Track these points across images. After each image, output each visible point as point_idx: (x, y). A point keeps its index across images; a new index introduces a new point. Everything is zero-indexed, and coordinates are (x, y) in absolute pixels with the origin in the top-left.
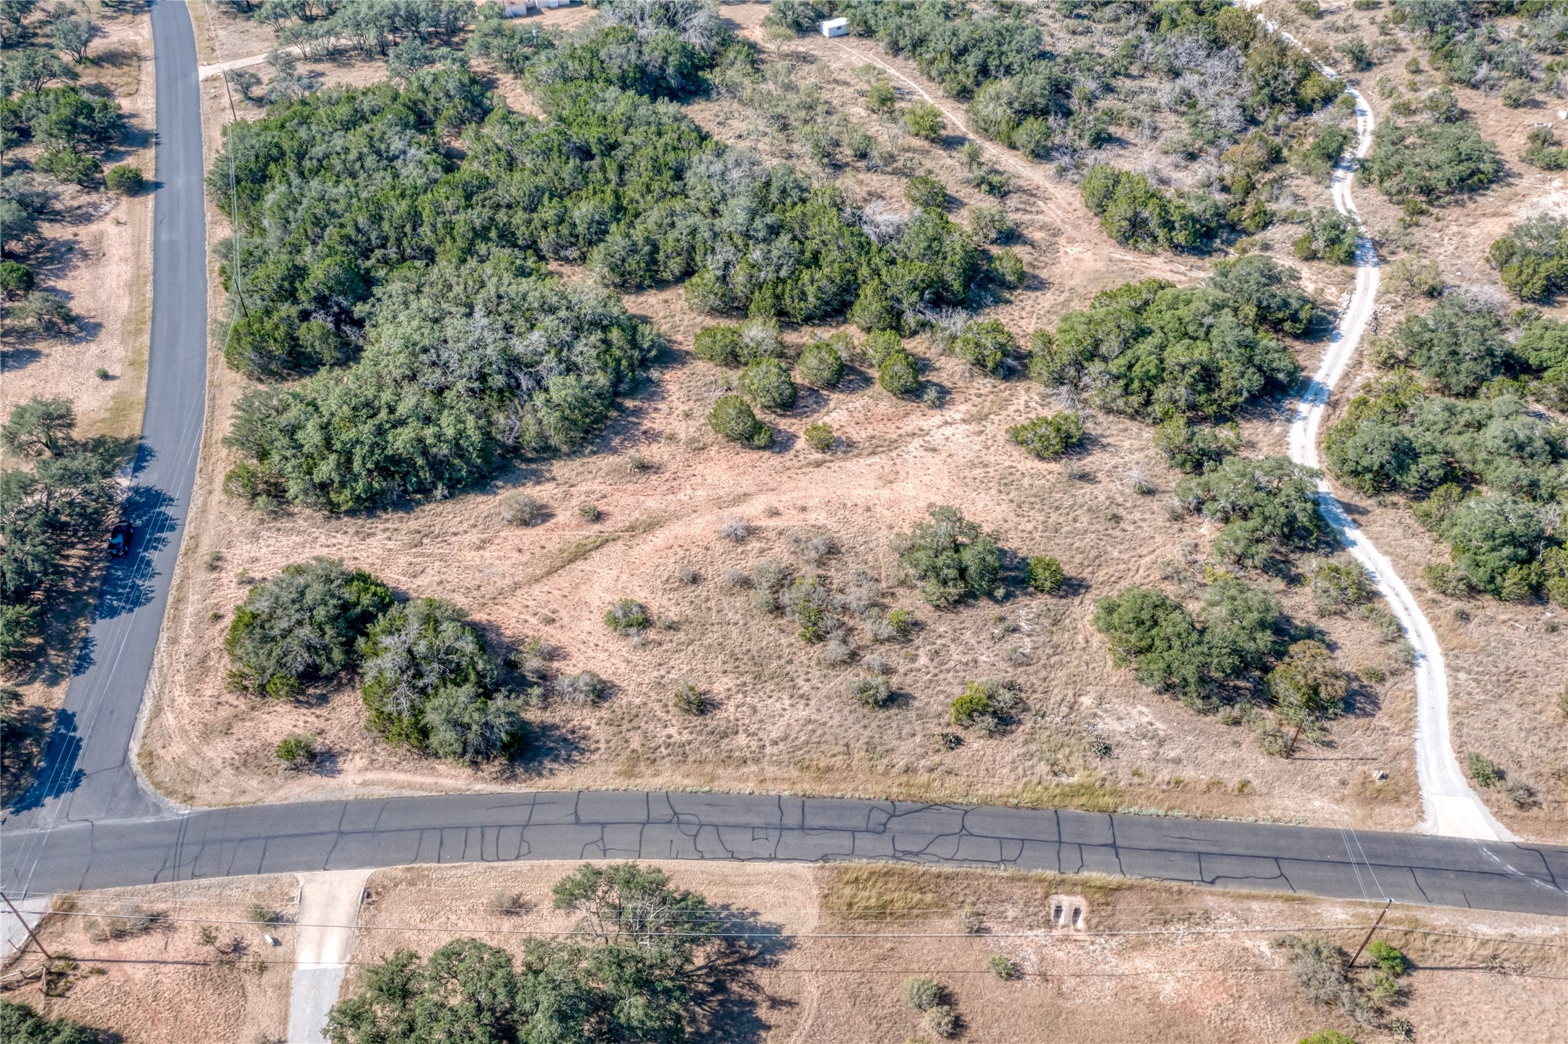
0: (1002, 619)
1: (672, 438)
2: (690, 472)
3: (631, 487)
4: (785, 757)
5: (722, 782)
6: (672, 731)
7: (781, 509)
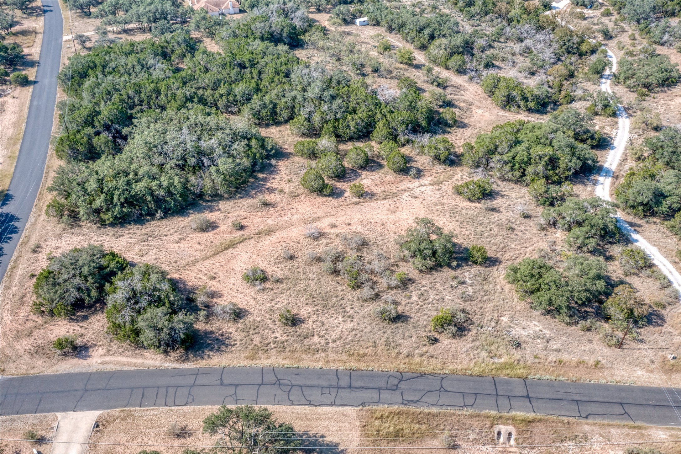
0: (456, 277)
1: (281, 191)
2: (290, 207)
3: (259, 214)
4: (340, 348)
5: (305, 362)
6: (277, 335)
7: (337, 224)
